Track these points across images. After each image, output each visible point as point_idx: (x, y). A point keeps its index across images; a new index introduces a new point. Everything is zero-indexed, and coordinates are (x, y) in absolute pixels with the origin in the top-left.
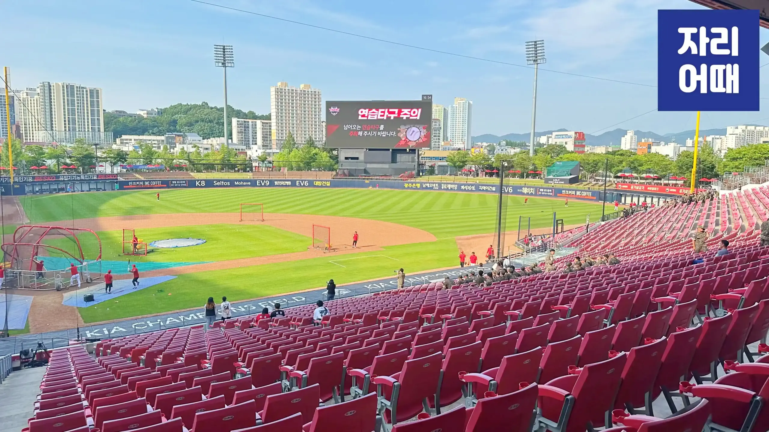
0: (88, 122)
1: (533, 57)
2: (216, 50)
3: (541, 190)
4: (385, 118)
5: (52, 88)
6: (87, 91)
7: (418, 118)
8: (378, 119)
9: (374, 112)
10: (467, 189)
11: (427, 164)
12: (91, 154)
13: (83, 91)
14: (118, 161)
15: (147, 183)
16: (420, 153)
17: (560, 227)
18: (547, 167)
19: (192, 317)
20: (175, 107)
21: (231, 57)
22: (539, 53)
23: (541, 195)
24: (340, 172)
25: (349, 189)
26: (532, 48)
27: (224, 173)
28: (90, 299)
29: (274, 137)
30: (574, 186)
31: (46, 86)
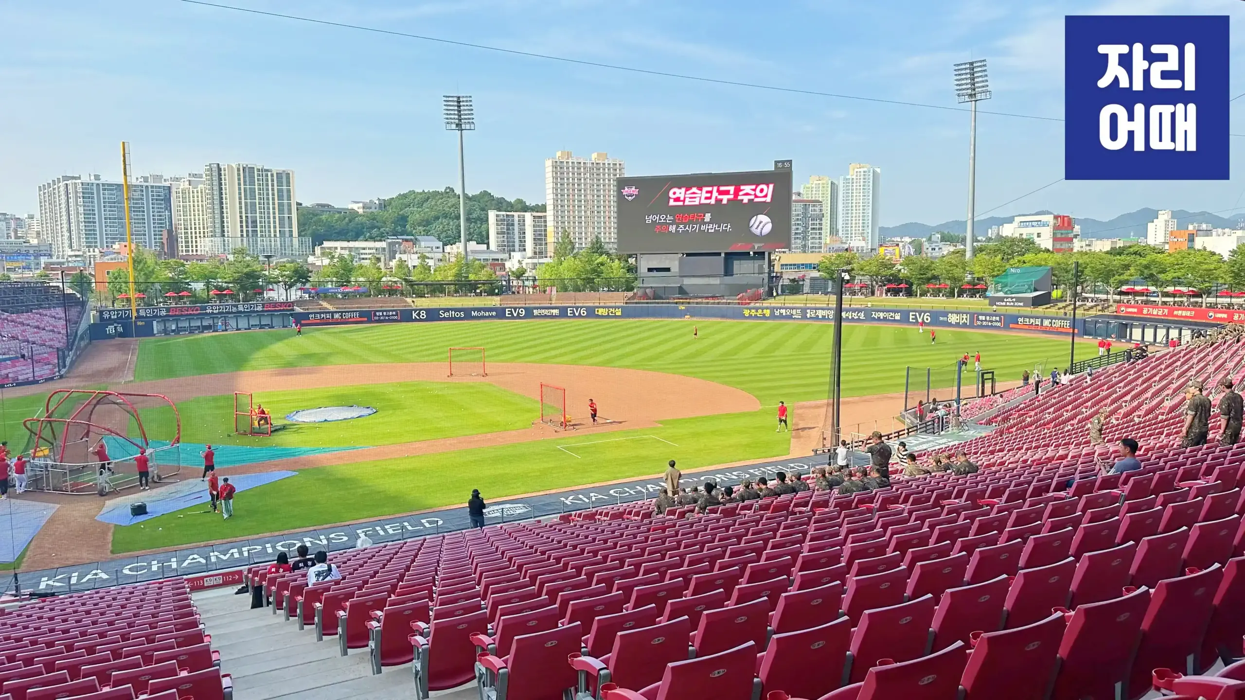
0: (275, 222)
1: (968, 89)
2: (446, 103)
3: (980, 317)
4: (713, 201)
5: (223, 172)
6: (272, 175)
7: (768, 199)
9: (694, 193)
10: (850, 317)
11: (785, 276)
12: (254, 271)
13: (267, 175)
14: (296, 282)
15: (337, 316)
16: (772, 258)
17: (988, 385)
18: (993, 276)
19: (232, 553)
20: (404, 196)
21: (469, 114)
22: (978, 82)
23: (981, 327)
24: (640, 293)
25: (652, 319)
26: (966, 74)
27: (458, 298)
28: (139, 510)
29: (551, 239)
30: (1040, 310)
31: (213, 169)
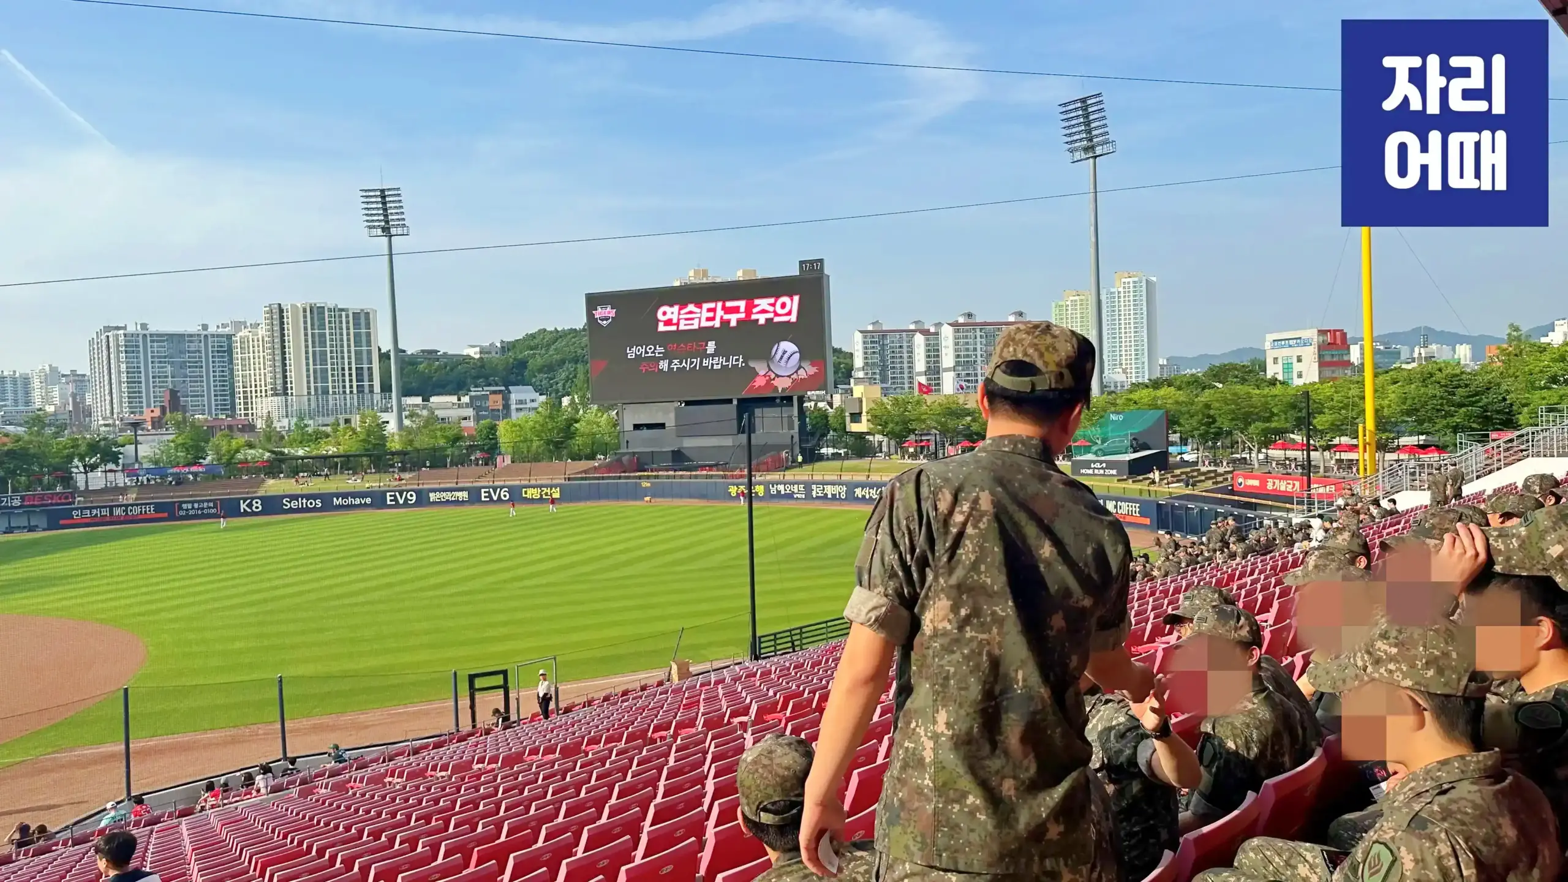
0: (350, 375)
1: (1081, 140)
2: (366, 200)
4: (717, 323)
5: (285, 314)
6: (347, 316)
7: (793, 318)
8: (700, 328)
9: (691, 312)
10: (867, 497)
13: (341, 316)
15: (118, 512)
20: (532, 336)
21: (397, 213)
22: (1096, 128)
26: (1076, 117)
31: (274, 311)
